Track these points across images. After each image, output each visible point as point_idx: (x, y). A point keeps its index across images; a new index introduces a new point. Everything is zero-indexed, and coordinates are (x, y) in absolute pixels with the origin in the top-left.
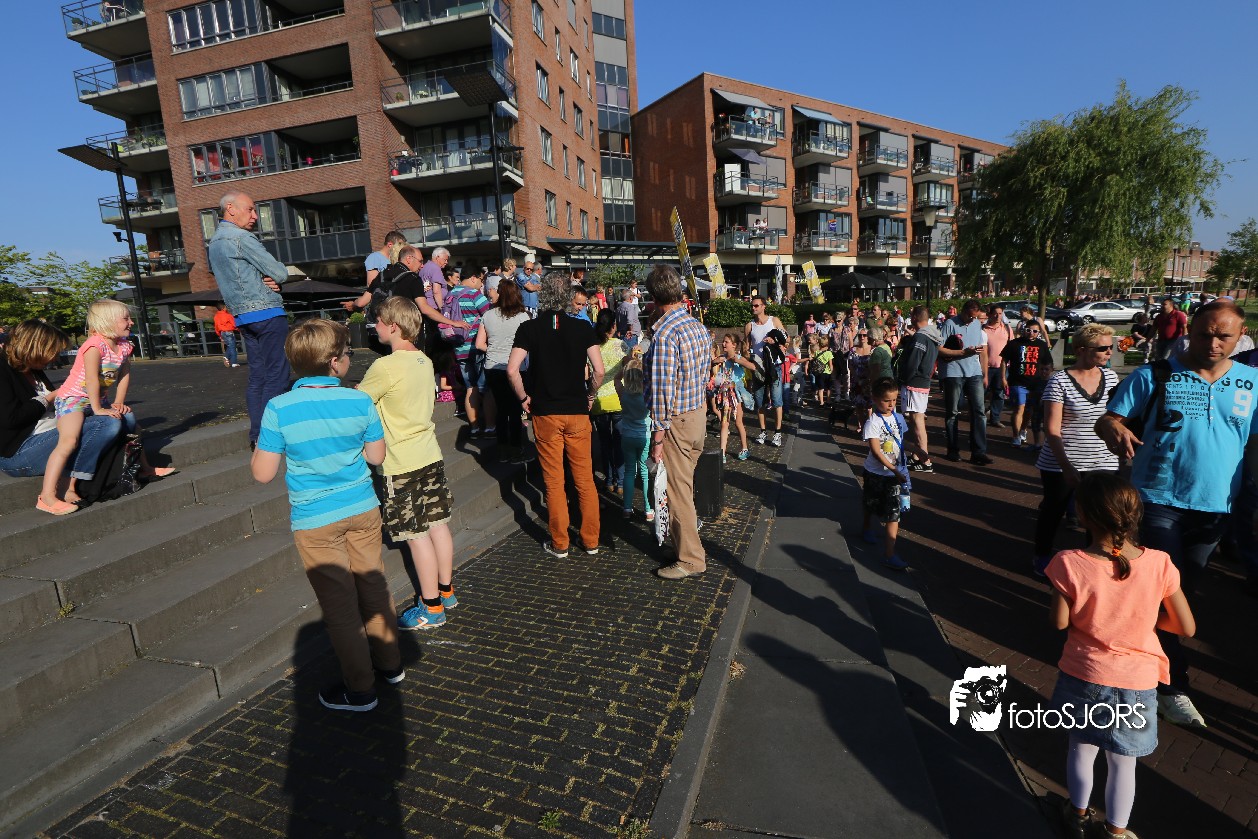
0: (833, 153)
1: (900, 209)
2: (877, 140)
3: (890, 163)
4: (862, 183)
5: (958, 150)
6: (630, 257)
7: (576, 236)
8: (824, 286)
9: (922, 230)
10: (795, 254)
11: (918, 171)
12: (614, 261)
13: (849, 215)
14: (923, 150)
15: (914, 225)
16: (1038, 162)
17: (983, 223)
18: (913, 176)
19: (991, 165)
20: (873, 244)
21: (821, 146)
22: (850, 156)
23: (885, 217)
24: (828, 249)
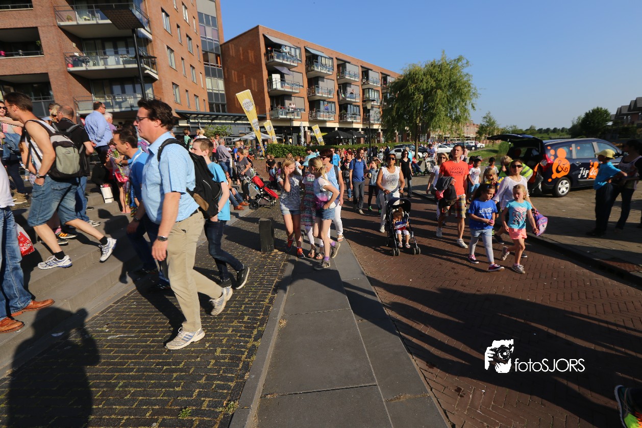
0: (325, 72)
1: (357, 101)
2: (345, 67)
3: (351, 79)
4: (339, 87)
5: (380, 74)
6: (224, 121)
7: (193, 110)
8: (324, 137)
9: (366, 111)
10: (310, 121)
11: (364, 83)
12: (215, 123)
13: (334, 103)
14: (365, 73)
15: (363, 108)
16: (412, 83)
17: (392, 109)
18: (362, 85)
19: (394, 82)
20: (346, 117)
21: (320, 68)
22: (333, 74)
23: (351, 104)
24: (325, 119)
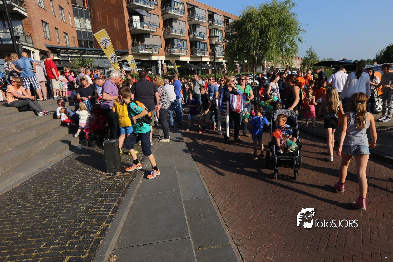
0: (178, 15)
2: (195, 11)
3: (200, 20)
5: (224, 17)
6: (92, 56)
7: (63, 45)
8: (179, 69)
10: (166, 56)
11: (210, 24)
12: (83, 57)
13: (186, 40)
14: (211, 16)
15: (210, 44)
16: (249, 22)
20: (196, 52)
21: (173, 11)
22: (185, 16)
23: (200, 42)
24: (179, 54)
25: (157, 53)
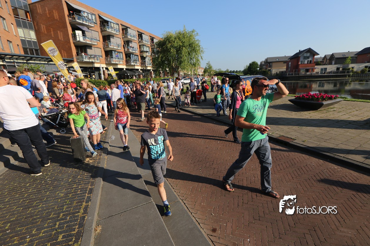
0: (114, 32)
1: (136, 52)
2: (127, 31)
3: (132, 38)
5: (149, 37)
6: (38, 62)
10: (106, 64)
13: (122, 52)
15: (141, 57)
16: (169, 42)
17: (158, 57)
18: (139, 43)
19: (158, 42)
20: (130, 62)
21: (110, 29)
22: (120, 34)
23: (133, 54)
24: (117, 63)
25: (99, 61)
